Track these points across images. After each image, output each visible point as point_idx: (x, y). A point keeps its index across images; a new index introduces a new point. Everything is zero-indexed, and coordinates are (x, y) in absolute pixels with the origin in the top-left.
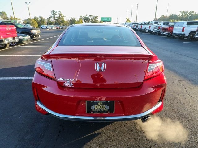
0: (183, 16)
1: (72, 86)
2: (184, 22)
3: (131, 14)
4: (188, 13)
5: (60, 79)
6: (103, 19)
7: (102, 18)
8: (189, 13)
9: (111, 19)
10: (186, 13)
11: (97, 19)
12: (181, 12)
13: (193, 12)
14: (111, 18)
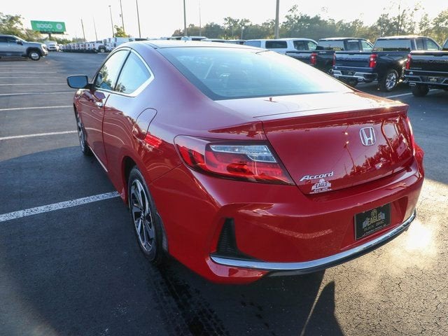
0: (230, 27)
1: (329, 188)
2: (260, 42)
3: (121, 16)
4: (238, 23)
5: (304, 178)
6: (39, 26)
7: (34, 23)
8: (241, 24)
9: (64, 29)
10: (235, 22)
11: (16, 25)
12: (226, 19)
13: (247, 21)
14: (63, 24)
